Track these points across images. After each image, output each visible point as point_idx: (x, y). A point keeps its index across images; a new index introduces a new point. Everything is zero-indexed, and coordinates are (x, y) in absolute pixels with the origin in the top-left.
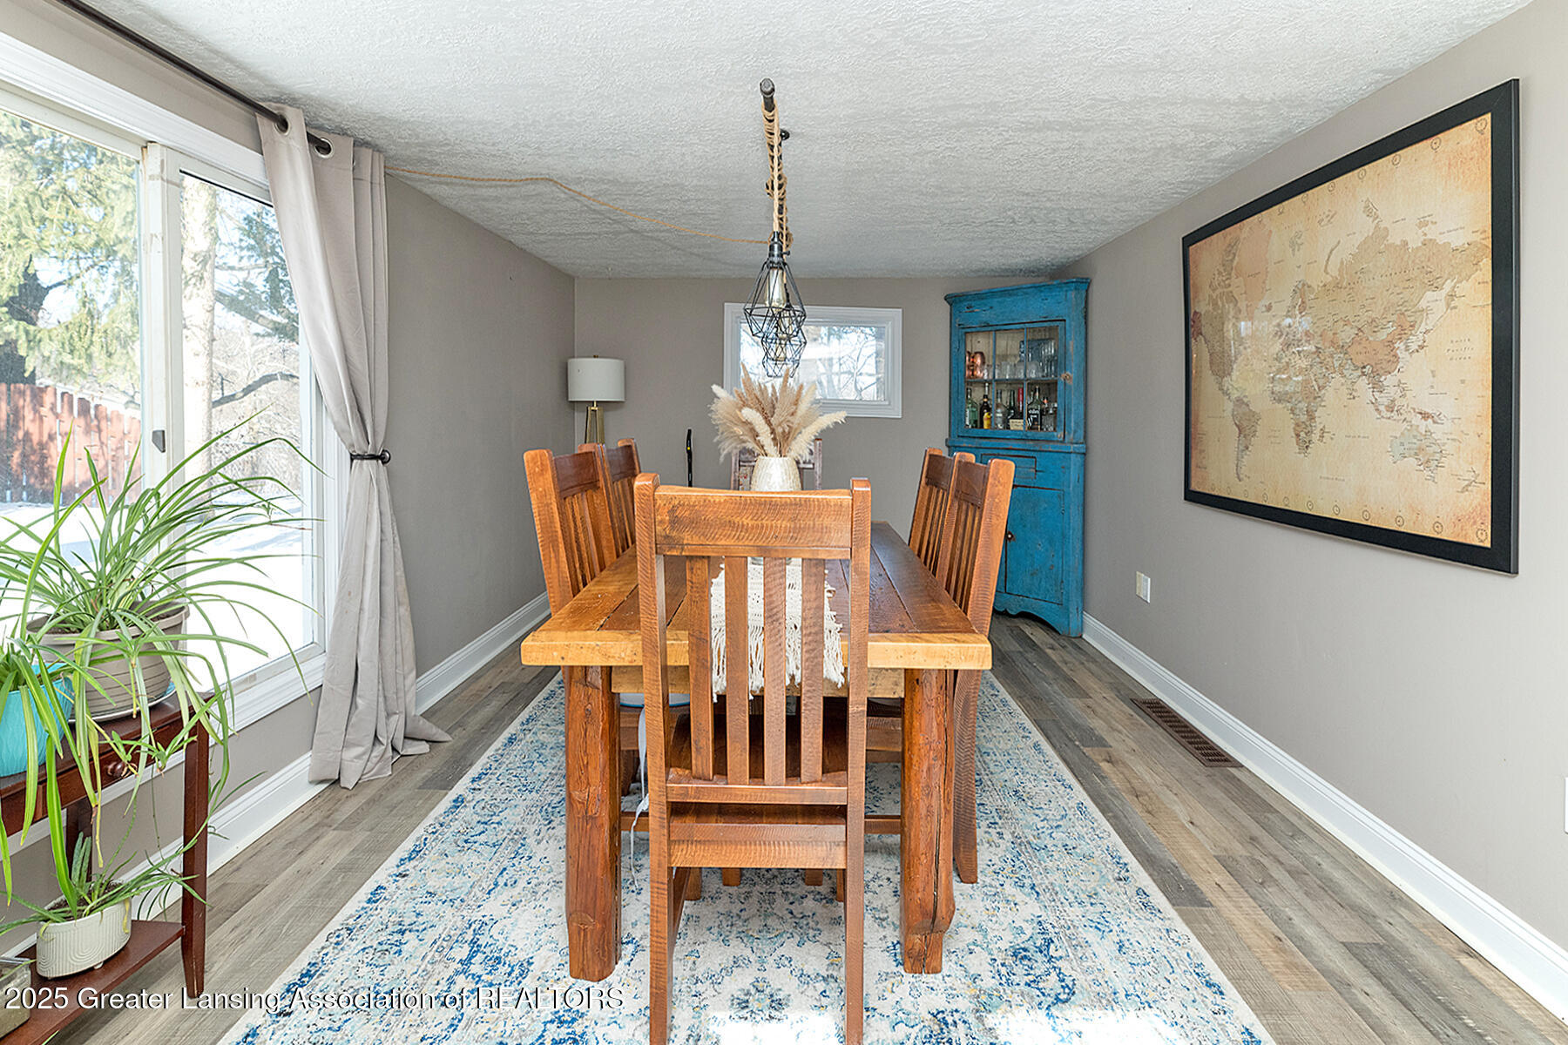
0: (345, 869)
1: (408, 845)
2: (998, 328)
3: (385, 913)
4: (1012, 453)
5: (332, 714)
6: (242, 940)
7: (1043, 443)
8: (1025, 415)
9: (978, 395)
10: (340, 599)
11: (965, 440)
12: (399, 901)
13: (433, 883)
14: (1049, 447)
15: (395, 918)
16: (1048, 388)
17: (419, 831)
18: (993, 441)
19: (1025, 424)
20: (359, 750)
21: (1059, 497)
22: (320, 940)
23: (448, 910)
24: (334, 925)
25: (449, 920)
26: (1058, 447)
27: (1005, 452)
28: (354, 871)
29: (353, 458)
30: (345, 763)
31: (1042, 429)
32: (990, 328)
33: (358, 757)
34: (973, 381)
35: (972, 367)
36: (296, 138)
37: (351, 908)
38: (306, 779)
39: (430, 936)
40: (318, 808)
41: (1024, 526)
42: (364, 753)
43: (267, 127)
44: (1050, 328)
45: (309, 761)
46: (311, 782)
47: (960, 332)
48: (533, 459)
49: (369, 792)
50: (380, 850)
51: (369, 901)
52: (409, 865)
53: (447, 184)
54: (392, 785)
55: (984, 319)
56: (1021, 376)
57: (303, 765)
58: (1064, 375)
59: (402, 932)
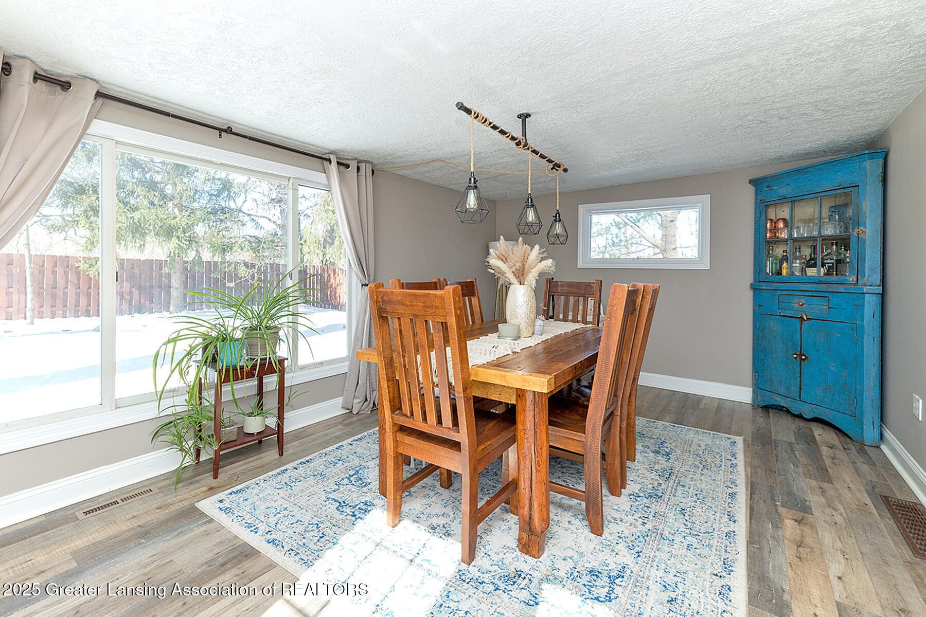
0: (337, 437)
1: (359, 436)
2: (794, 199)
3: (338, 453)
4: (807, 294)
5: (351, 383)
6: (299, 446)
7: (835, 285)
8: (819, 263)
9: (779, 251)
10: (355, 340)
11: (764, 284)
12: (344, 453)
13: (358, 450)
14: (841, 288)
15: (340, 456)
16: (843, 242)
17: (366, 433)
18: (789, 285)
19: (819, 271)
20: (359, 400)
21: (852, 329)
22: (317, 454)
23: (357, 459)
24: (323, 451)
25: (356, 462)
26: (851, 289)
27: (799, 293)
28: (339, 439)
29: (362, 285)
30: (354, 405)
31: (836, 274)
32: (787, 200)
33: (359, 403)
34: (776, 241)
35: (775, 229)
36: (334, 167)
37: (330, 448)
38: (341, 406)
39: (346, 464)
40: (342, 418)
41: (818, 350)
42: (360, 402)
43: (326, 163)
44: (846, 194)
45: (342, 400)
46: (342, 408)
47: (762, 206)
48: (393, 283)
49: (359, 417)
50: (350, 435)
51: (337, 448)
52: (355, 442)
53: (405, 169)
54: (368, 417)
55: (782, 194)
56: (815, 233)
57: (340, 400)
58: (856, 230)
59: (339, 460)
